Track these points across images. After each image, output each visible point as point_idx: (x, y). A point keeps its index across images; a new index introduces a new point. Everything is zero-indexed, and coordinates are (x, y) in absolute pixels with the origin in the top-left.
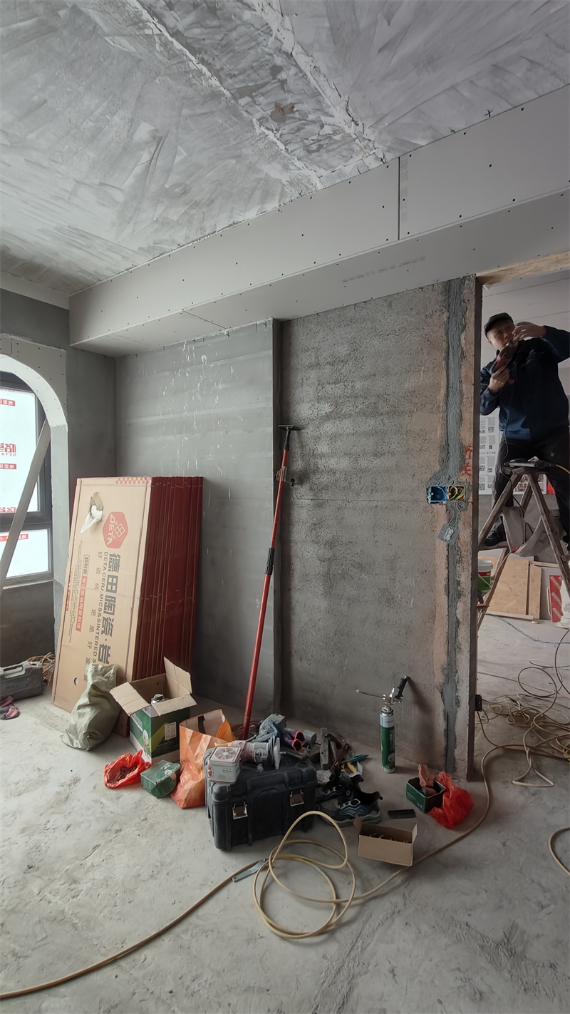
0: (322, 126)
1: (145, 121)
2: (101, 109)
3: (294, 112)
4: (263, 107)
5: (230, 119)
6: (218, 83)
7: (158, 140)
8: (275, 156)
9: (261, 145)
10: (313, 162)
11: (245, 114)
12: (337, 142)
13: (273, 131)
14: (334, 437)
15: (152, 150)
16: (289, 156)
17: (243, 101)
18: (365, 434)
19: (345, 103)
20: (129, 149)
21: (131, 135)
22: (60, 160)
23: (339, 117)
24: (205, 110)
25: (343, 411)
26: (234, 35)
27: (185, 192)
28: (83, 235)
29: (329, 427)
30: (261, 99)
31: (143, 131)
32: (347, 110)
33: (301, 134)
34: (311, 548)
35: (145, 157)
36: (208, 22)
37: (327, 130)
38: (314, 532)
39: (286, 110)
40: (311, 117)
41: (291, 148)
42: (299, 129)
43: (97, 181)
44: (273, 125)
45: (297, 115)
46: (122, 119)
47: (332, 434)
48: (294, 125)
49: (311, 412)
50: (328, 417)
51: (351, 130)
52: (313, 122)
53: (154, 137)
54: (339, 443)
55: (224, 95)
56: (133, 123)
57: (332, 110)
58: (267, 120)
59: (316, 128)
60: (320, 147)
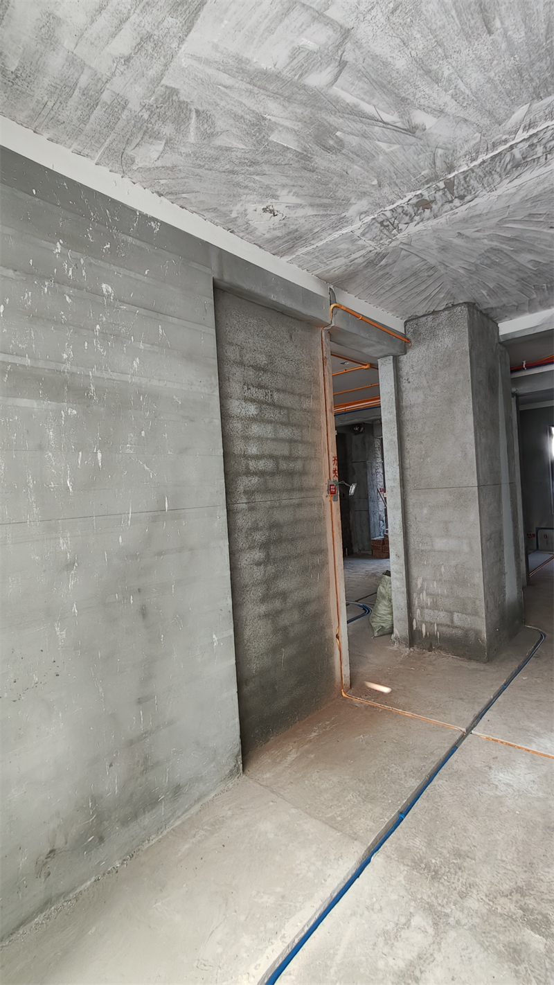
0: (406, 223)
1: (438, 122)
4: (432, 194)
6: (461, 170)
7: (411, 130)
10: (370, 225)
11: (427, 186)
12: (390, 232)
13: (407, 202)
14: (260, 439)
15: (398, 125)
16: (377, 213)
17: (441, 185)
18: (282, 440)
20: (403, 104)
21: (423, 108)
23: (413, 229)
24: (438, 163)
25: (266, 416)
26: (496, 176)
27: (327, 149)
29: (256, 430)
30: (441, 193)
31: (425, 119)
33: (401, 216)
34: (248, 556)
35: (389, 118)
36: (511, 164)
37: (402, 226)
38: (250, 538)
39: (426, 206)
41: (388, 213)
42: (406, 214)
44: (414, 201)
45: (420, 211)
46: (445, 103)
48: (411, 212)
49: (239, 411)
50: (253, 419)
52: (411, 219)
53: (416, 127)
54: (265, 446)
55: (450, 174)
56: (439, 112)
58: (419, 198)
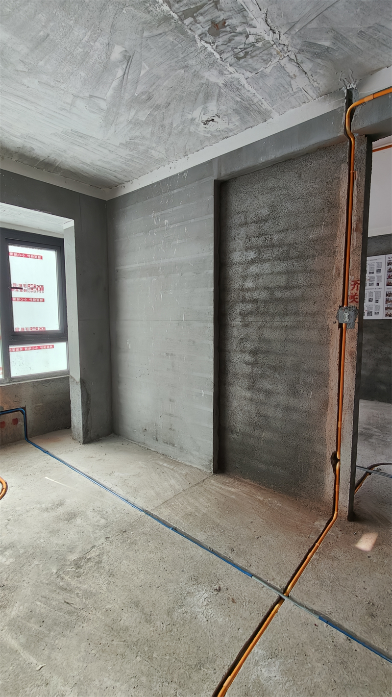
0: (247, 37)
1: (117, 44)
2: (86, 38)
3: (226, 27)
4: (202, 25)
5: (178, 37)
6: (168, 8)
7: (128, 59)
8: (213, 64)
9: (202, 56)
10: (242, 67)
11: (189, 32)
12: (259, 48)
13: (210, 43)
14: (257, 276)
15: (124, 67)
16: (223, 64)
17: (188, 21)
18: (279, 273)
19: (265, 15)
20: (107, 67)
21: (108, 56)
22: (62, 81)
23: (260, 28)
24: (160, 31)
25: (264, 257)
27: (149, 98)
28: (82, 136)
29: (253, 269)
30: (200, 18)
31: (117, 53)
32: (266, 21)
33: (232, 44)
34: (240, 356)
35: (120, 73)
37: (252, 39)
38: (242, 344)
39: (220, 25)
40: (239, 29)
41: (224, 56)
42: (230, 40)
43: (87, 95)
44: (210, 38)
45: (228, 29)
46: (101, 44)
47: (256, 274)
48: (226, 37)
49: (241, 258)
50: (253, 262)
51: (269, 37)
52: (241, 33)
53: (125, 57)
54: (260, 280)
55: (173, 18)
56: (109, 46)
57: (254, 22)
58: (206, 35)
59: (242, 38)
60: (247, 53)
